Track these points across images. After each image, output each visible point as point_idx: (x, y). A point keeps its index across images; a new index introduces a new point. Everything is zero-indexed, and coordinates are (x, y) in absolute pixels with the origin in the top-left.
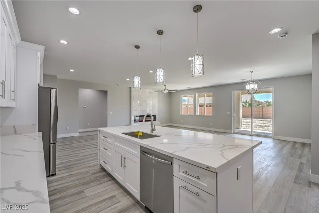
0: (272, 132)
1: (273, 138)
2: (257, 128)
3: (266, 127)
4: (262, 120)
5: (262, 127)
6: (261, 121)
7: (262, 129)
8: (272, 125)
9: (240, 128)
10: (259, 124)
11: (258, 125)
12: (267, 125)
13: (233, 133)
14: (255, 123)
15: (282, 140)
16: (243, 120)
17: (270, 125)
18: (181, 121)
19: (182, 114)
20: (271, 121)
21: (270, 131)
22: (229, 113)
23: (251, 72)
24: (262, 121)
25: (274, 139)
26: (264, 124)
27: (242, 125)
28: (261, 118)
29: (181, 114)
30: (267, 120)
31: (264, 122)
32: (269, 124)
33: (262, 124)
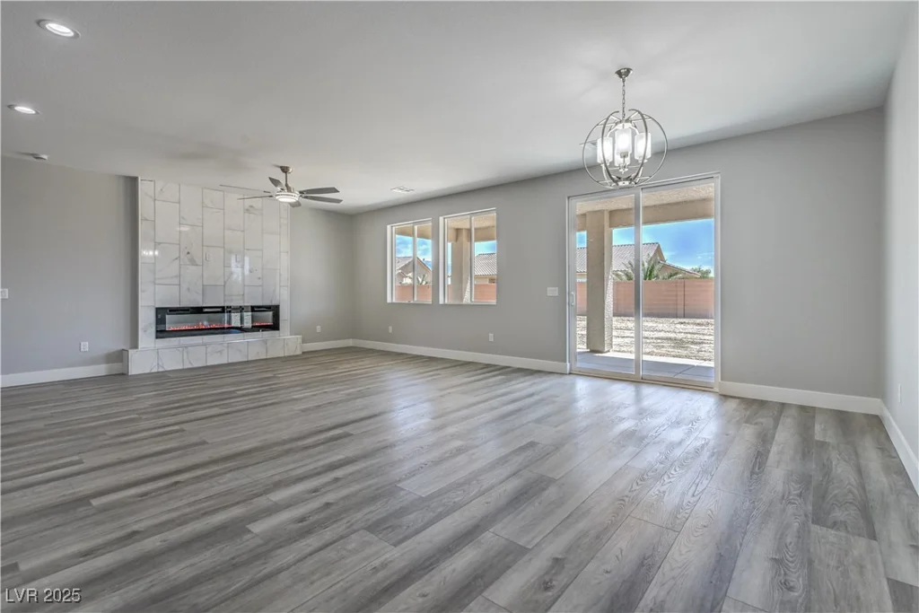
0: (712, 364)
1: (716, 390)
2: (663, 351)
3: (693, 343)
4: (682, 320)
5: (679, 343)
6: (678, 326)
7: (683, 352)
8: (712, 338)
9: (606, 350)
10: (672, 335)
11: (668, 339)
12: (695, 336)
13: (570, 374)
14: (660, 331)
15: (754, 401)
16: (616, 322)
17: (707, 337)
18: (390, 328)
19: (394, 301)
20: (708, 324)
21: (706, 358)
22: (553, 291)
23: (619, 73)
24: (682, 326)
25: (725, 397)
26: (689, 336)
27: (615, 341)
28: (680, 318)
29: (389, 300)
30: (698, 321)
31: (688, 326)
32: (703, 334)
33: (680, 336)
